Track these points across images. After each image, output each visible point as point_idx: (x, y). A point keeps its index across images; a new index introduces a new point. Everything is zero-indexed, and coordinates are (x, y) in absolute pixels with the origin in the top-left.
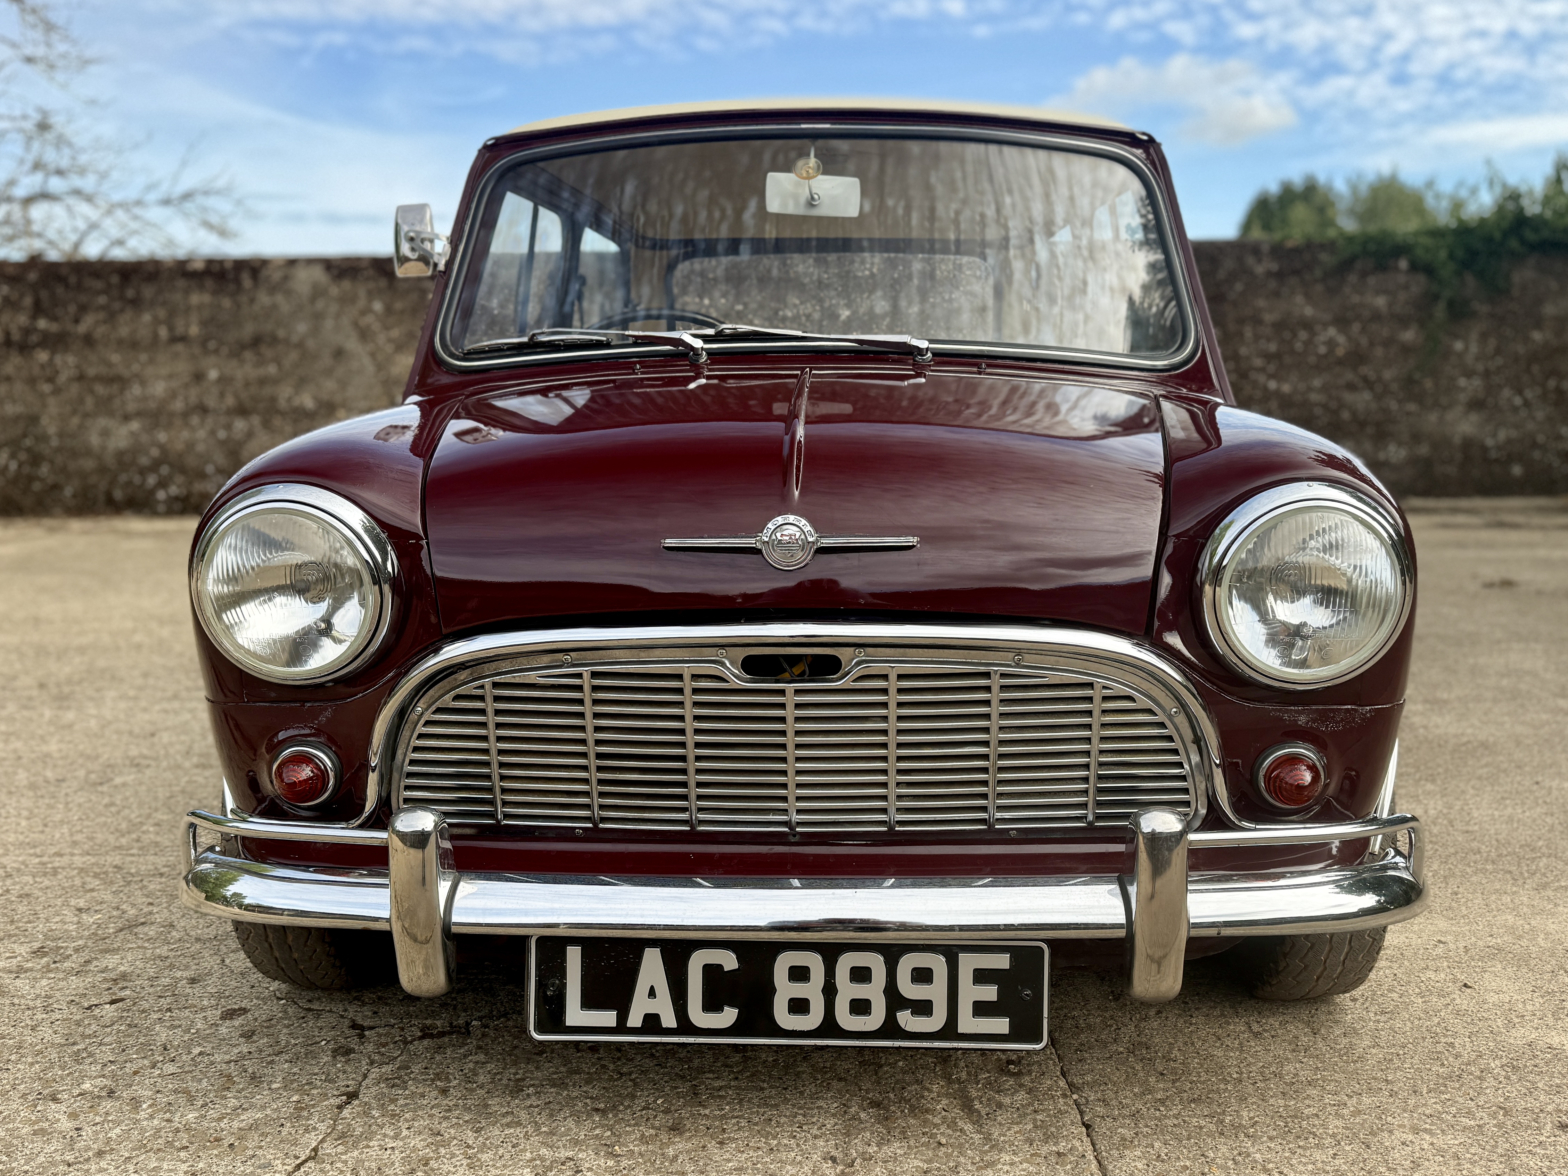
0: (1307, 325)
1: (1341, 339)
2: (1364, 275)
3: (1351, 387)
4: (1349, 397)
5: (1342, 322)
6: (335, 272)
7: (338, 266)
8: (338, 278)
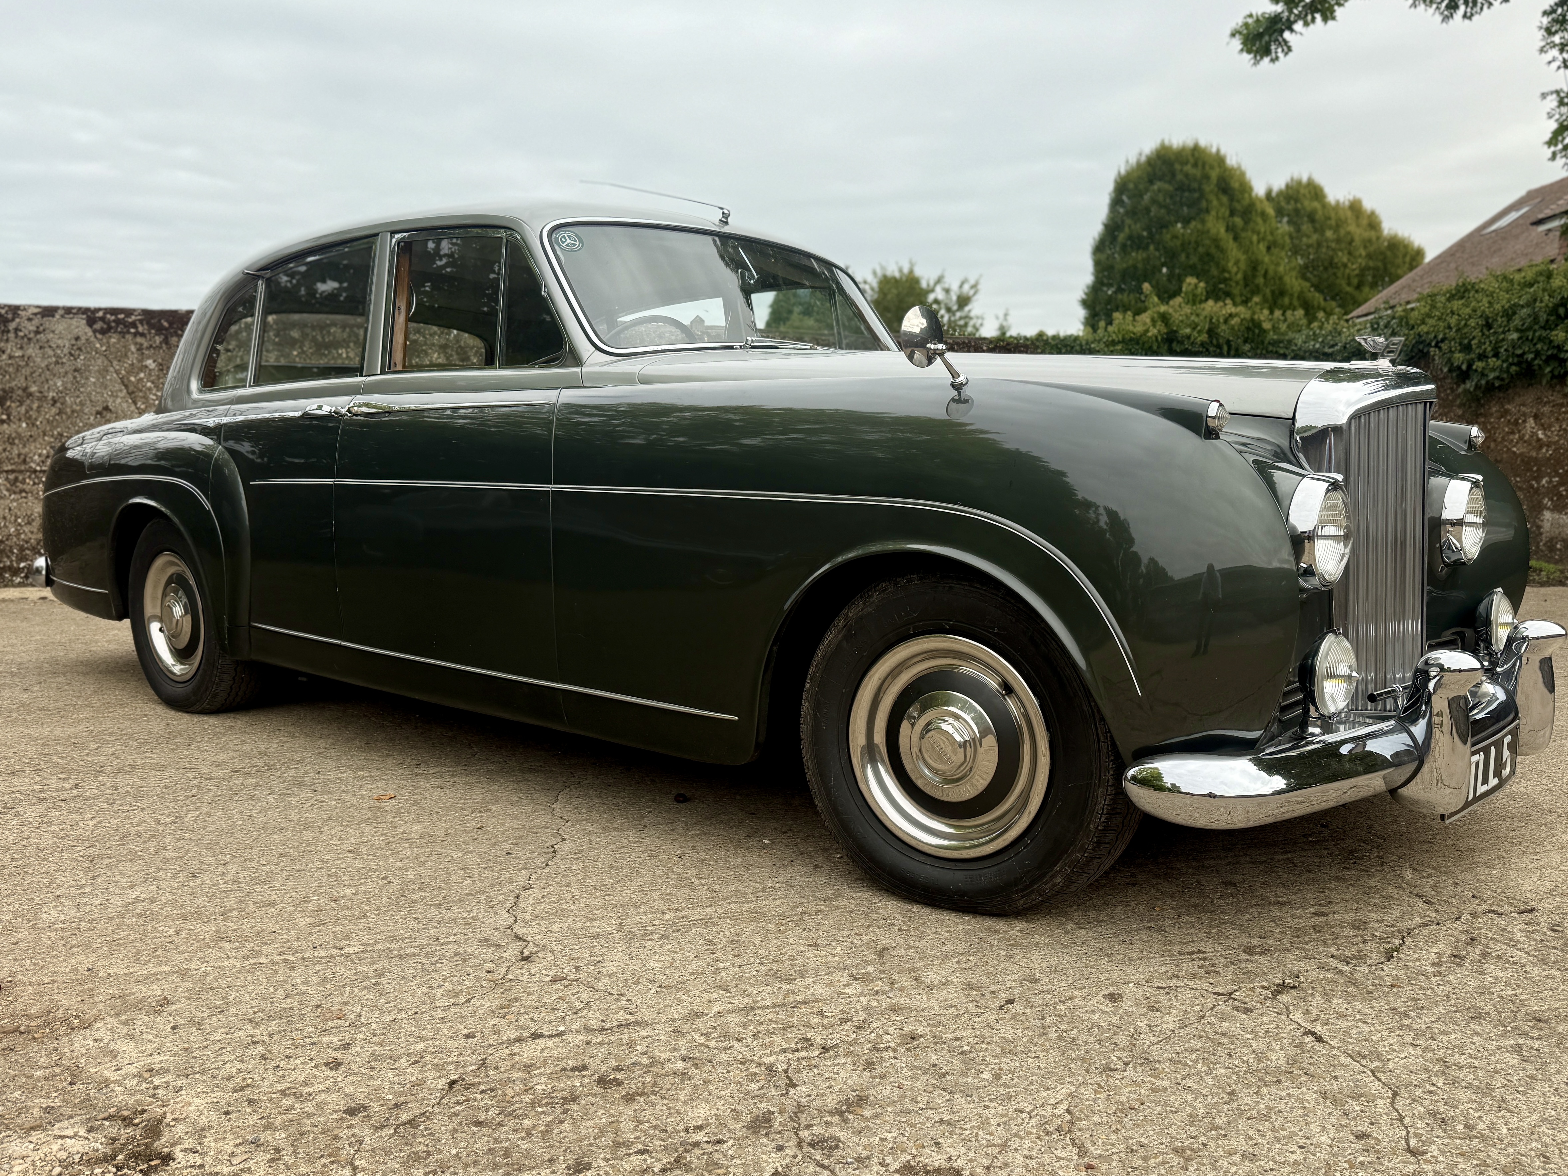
6: (98, 326)
7: (102, 319)
8: (103, 332)
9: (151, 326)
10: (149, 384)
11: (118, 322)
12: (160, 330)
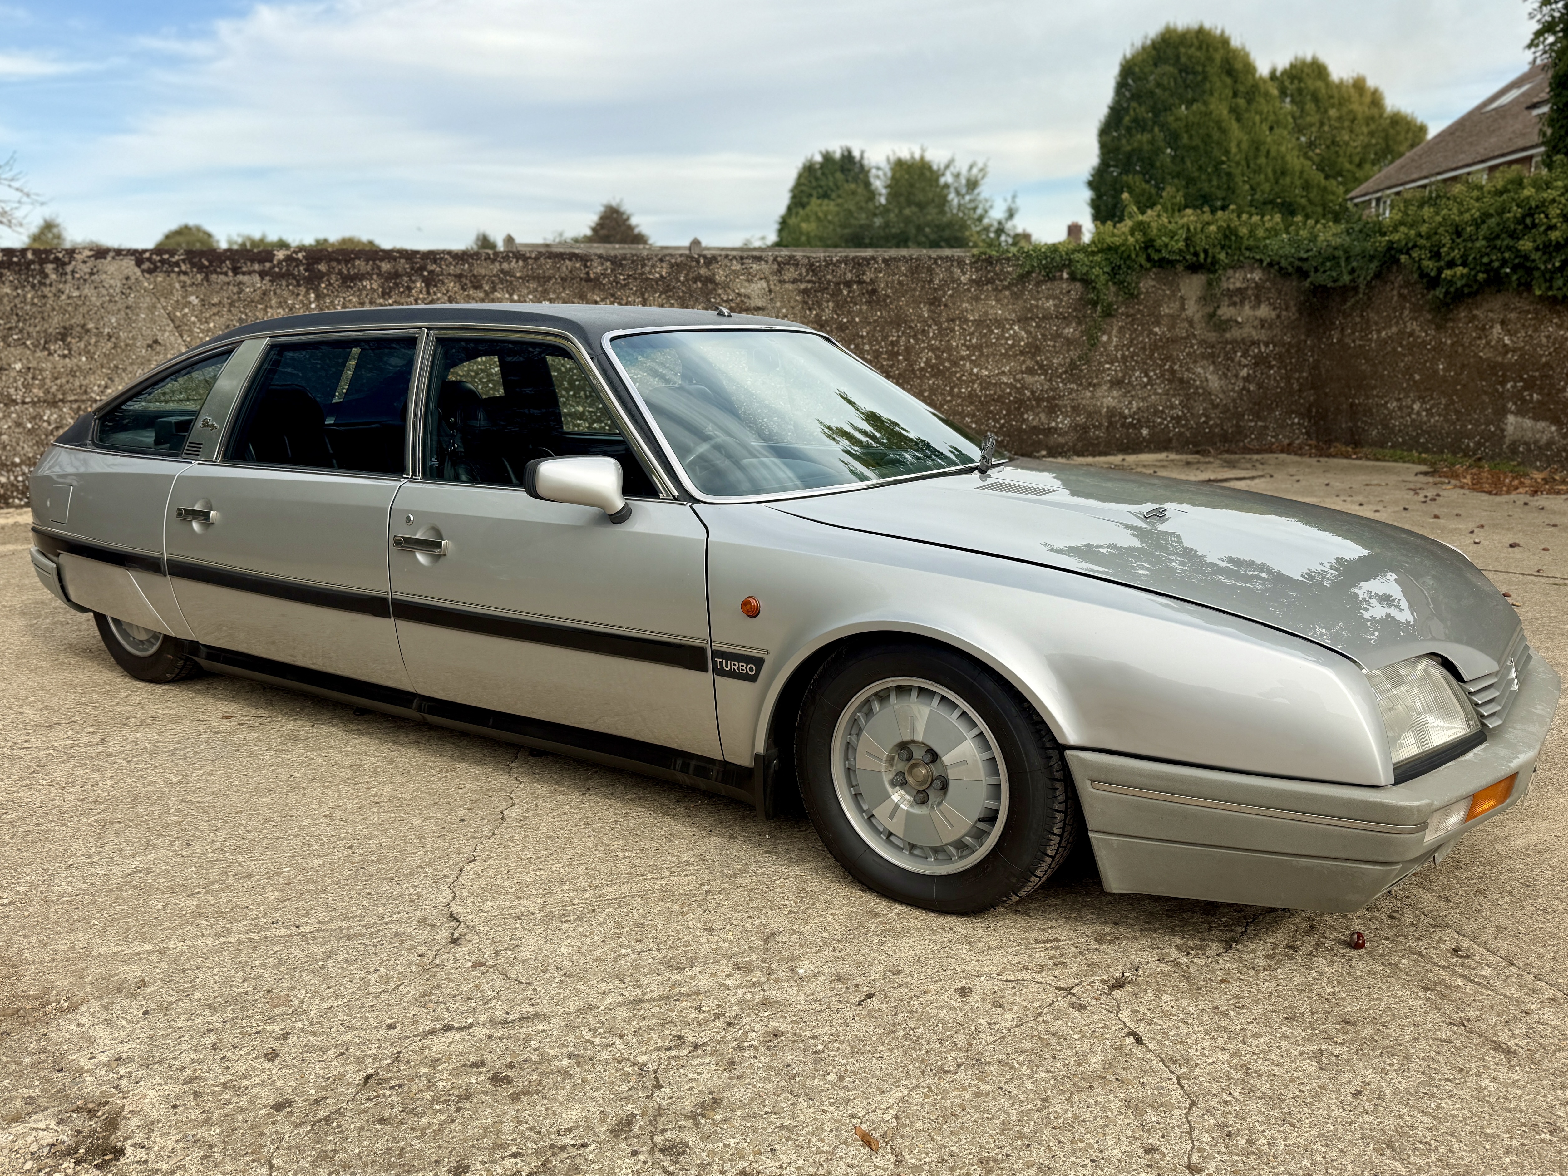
0: (999, 323)
1: (1023, 333)
2: (1038, 284)
3: (1030, 371)
4: (1029, 379)
5: (1023, 320)
6: (146, 265)
7: (149, 259)
8: (150, 271)
9: (193, 265)
10: (193, 319)
11: (163, 262)
12: (201, 268)
